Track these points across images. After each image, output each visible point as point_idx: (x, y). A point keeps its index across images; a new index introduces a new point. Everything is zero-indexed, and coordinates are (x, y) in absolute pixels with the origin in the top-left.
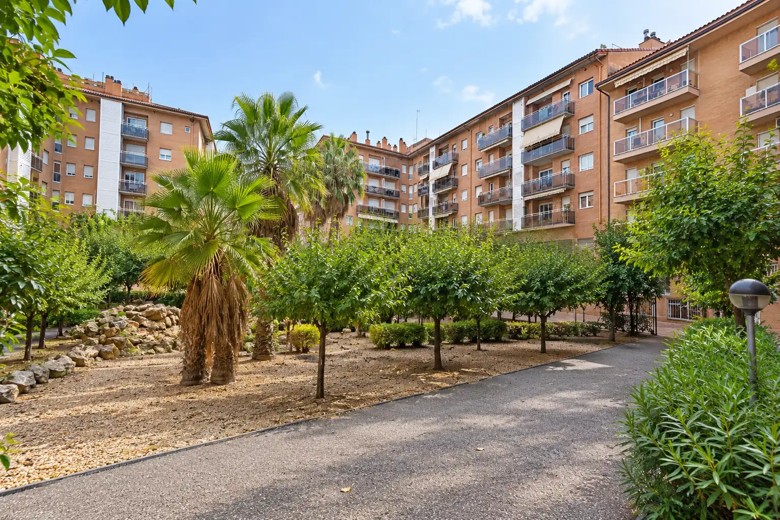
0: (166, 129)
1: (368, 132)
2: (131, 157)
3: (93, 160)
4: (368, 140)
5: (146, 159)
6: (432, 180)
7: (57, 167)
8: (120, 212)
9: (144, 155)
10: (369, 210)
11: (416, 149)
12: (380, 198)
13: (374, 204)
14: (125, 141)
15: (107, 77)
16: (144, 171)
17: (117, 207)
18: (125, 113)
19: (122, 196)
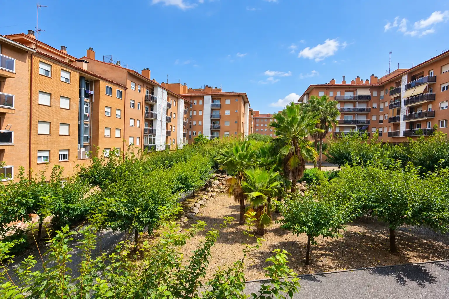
0: (228, 102)
1: (344, 77)
2: (214, 115)
3: (201, 118)
4: (344, 81)
5: (220, 115)
6: (404, 98)
7: (191, 123)
8: (211, 137)
9: (219, 114)
10: (345, 122)
11: (387, 79)
12: (353, 115)
13: (349, 118)
14: (212, 110)
15: (206, 86)
16: (219, 120)
17: (210, 135)
18: (212, 99)
19: (211, 131)
